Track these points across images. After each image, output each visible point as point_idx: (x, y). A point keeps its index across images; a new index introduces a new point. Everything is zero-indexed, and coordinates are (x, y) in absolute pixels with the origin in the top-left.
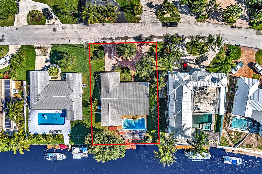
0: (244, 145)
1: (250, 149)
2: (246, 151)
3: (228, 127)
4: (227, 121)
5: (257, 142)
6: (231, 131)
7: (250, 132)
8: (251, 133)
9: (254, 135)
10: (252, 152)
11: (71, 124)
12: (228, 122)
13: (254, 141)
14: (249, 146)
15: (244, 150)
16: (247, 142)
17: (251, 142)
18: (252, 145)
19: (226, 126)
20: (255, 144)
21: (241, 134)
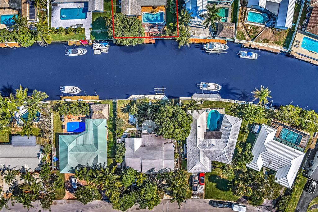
0: (261, 40)
1: (267, 43)
2: (264, 46)
3: (244, 20)
4: (243, 14)
5: (274, 37)
6: (248, 25)
7: (266, 26)
8: (268, 28)
9: (270, 30)
10: (270, 47)
11: (92, 19)
12: (245, 16)
13: (271, 36)
14: (266, 41)
15: (261, 44)
16: (264, 36)
17: (268, 37)
18: (269, 40)
19: (243, 19)
20: (272, 38)
21: (257, 27)
